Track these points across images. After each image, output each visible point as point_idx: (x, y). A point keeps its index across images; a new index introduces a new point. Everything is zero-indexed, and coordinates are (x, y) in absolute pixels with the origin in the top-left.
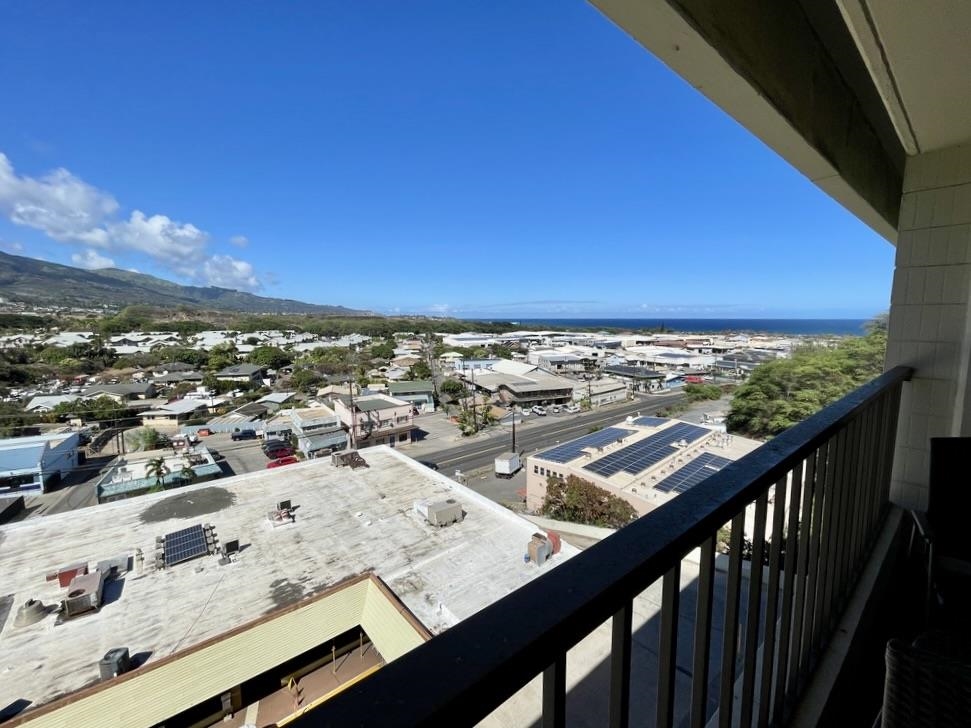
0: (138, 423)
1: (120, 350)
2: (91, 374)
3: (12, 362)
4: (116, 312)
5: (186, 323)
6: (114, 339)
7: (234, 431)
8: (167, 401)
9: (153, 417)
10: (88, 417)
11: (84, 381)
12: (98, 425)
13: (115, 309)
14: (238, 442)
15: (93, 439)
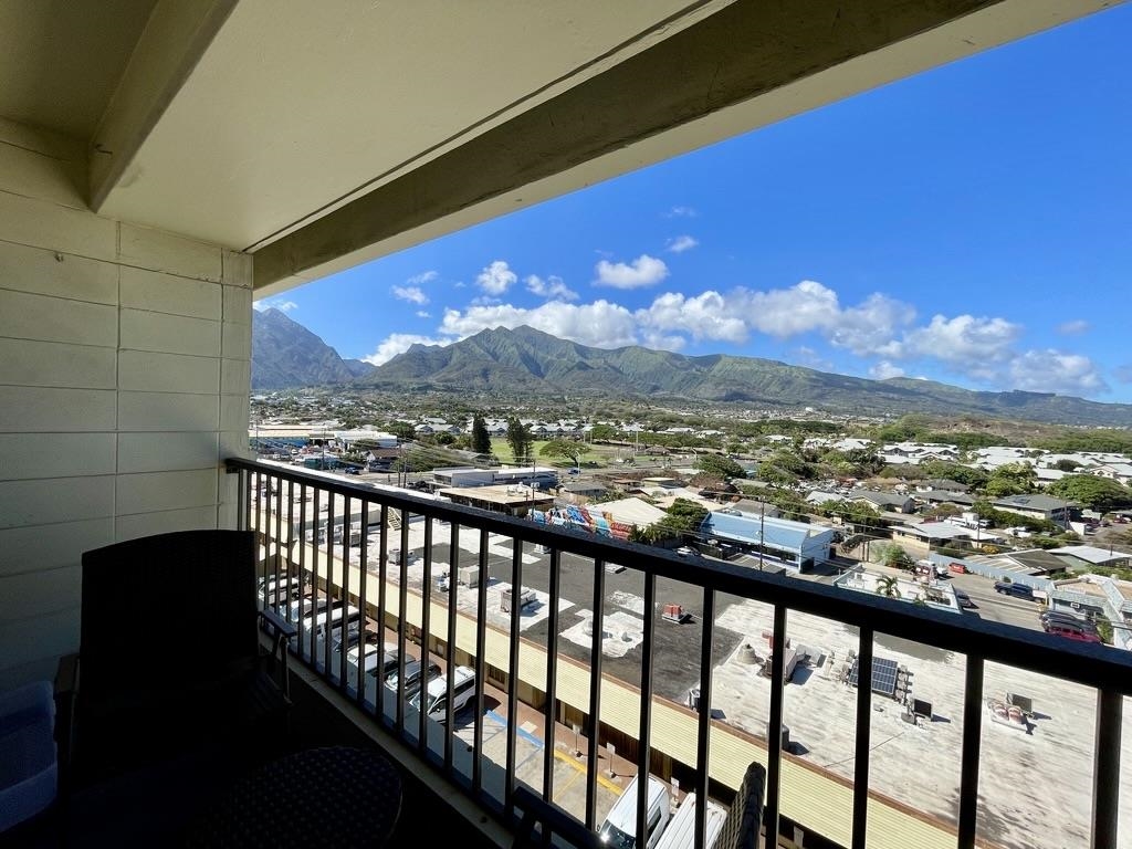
0: (888, 535)
1: (889, 459)
2: (859, 479)
3: (807, 460)
4: (895, 421)
5: (970, 435)
6: (888, 448)
7: (1001, 579)
8: (922, 520)
9: (904, 534)
10: (846, 518)
11: (853, 484)
12: (852, 528)
13: (896, 418)
14: (1003, 595)
15: (846, 539)
